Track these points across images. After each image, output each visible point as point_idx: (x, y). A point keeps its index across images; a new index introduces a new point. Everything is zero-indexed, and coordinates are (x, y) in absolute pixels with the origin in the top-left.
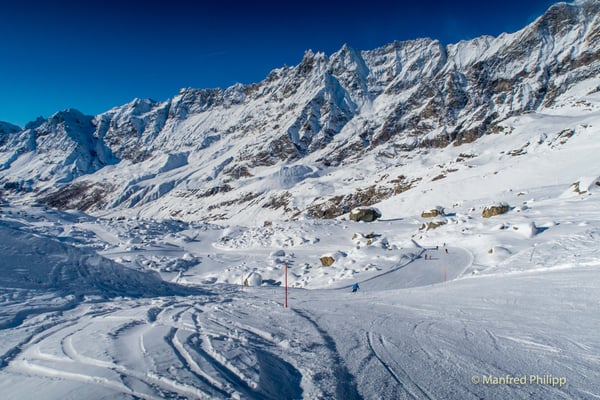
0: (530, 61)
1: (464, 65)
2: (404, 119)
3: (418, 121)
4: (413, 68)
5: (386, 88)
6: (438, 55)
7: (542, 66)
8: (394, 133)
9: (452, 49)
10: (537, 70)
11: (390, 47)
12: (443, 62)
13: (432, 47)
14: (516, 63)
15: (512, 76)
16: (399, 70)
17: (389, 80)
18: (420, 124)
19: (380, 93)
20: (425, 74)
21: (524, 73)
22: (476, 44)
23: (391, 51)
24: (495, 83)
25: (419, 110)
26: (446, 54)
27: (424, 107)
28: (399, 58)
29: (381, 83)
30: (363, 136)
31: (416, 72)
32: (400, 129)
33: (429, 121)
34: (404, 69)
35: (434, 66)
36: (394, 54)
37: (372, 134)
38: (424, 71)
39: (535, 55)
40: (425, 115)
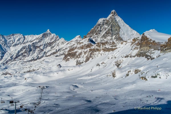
0: (42, 43)
1: (29, 41)
2: (20, 54)
3: (23, 54)
4: (18, 41)
5: (12, 45)
6: (23, 38)
7: (44, 44)
8: (18, 57)
9: (26, 36)
10: (43, 45)
11: (11, 35)
12: (24, 39)
13: (21, 36)
14: (39, 43)
15: (39, 46)
16: (15, 41)
17: (13, 43)
18: (23, 55)
19: (11, 46)
20: (21, 42)
21: (41, 45)
22: (31, 36)
23: (12, 36)
24: (36, 47)
25: (23, 52)
26: (24, 38)
27: (24, 51)
28: (14, 38)
29: (11, 44)
30: (11, 57)
31: (19, 42)
32: (19, 56)
33: (25, 54)
34: (16, 41)
35: (23, 40)
36: (13, 37)
37: (13, 57)
38: (20, 41)
39: (42, 42)
40: (24, 53)
